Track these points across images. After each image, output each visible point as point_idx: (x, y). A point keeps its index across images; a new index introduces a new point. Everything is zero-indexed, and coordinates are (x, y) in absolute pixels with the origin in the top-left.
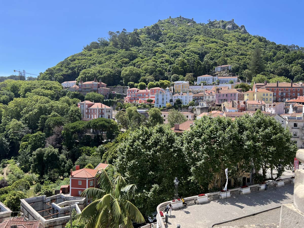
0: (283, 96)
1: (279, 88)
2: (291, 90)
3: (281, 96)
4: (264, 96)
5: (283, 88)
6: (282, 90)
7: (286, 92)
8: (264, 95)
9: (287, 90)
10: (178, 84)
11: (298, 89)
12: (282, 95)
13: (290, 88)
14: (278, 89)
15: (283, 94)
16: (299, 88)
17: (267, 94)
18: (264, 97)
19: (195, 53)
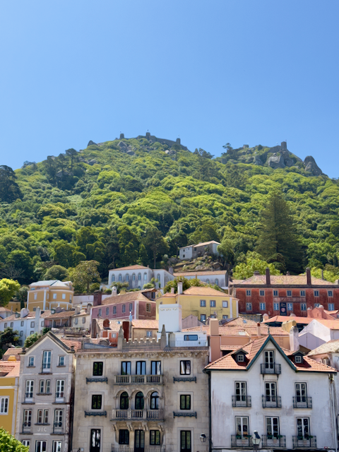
0: (286, 312)
1: (274, 289)
2: (307, 295)
3: (281, 312)
4: (205, 306)
5: (286, 290)
6: (282, 295)
7: (294, 300)
8: (203, 303)
9: (296, 295)
10: (38, 287)
11: (328, 290)
12: (283, 310)
13: (304, 290)
14: (271, 292)
15: (286, 308)
16: (330, 290)
17: (215, 302)
18: (202, 310)
19: (150, 216)
